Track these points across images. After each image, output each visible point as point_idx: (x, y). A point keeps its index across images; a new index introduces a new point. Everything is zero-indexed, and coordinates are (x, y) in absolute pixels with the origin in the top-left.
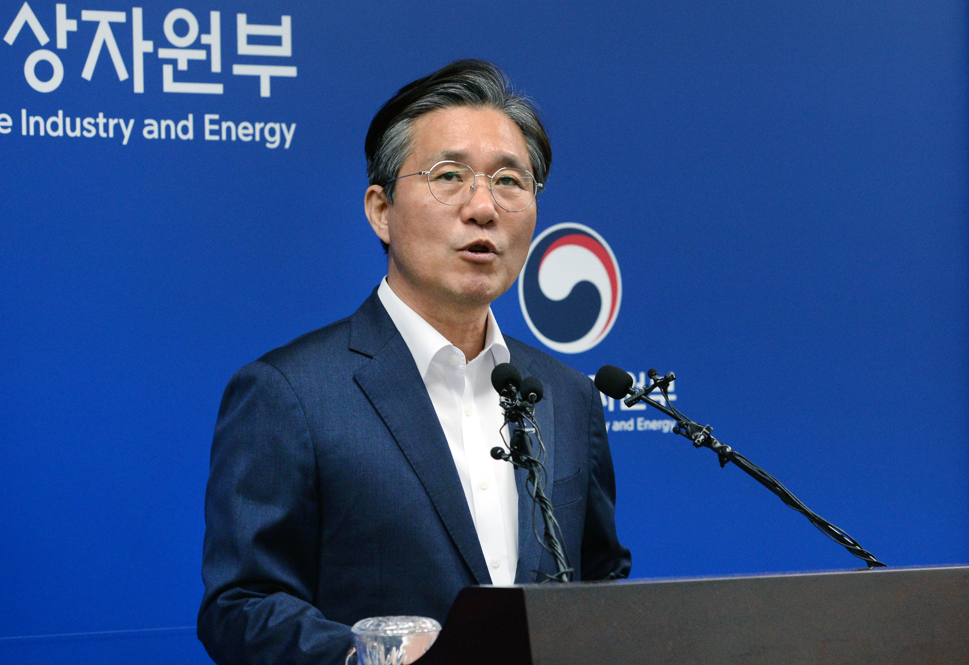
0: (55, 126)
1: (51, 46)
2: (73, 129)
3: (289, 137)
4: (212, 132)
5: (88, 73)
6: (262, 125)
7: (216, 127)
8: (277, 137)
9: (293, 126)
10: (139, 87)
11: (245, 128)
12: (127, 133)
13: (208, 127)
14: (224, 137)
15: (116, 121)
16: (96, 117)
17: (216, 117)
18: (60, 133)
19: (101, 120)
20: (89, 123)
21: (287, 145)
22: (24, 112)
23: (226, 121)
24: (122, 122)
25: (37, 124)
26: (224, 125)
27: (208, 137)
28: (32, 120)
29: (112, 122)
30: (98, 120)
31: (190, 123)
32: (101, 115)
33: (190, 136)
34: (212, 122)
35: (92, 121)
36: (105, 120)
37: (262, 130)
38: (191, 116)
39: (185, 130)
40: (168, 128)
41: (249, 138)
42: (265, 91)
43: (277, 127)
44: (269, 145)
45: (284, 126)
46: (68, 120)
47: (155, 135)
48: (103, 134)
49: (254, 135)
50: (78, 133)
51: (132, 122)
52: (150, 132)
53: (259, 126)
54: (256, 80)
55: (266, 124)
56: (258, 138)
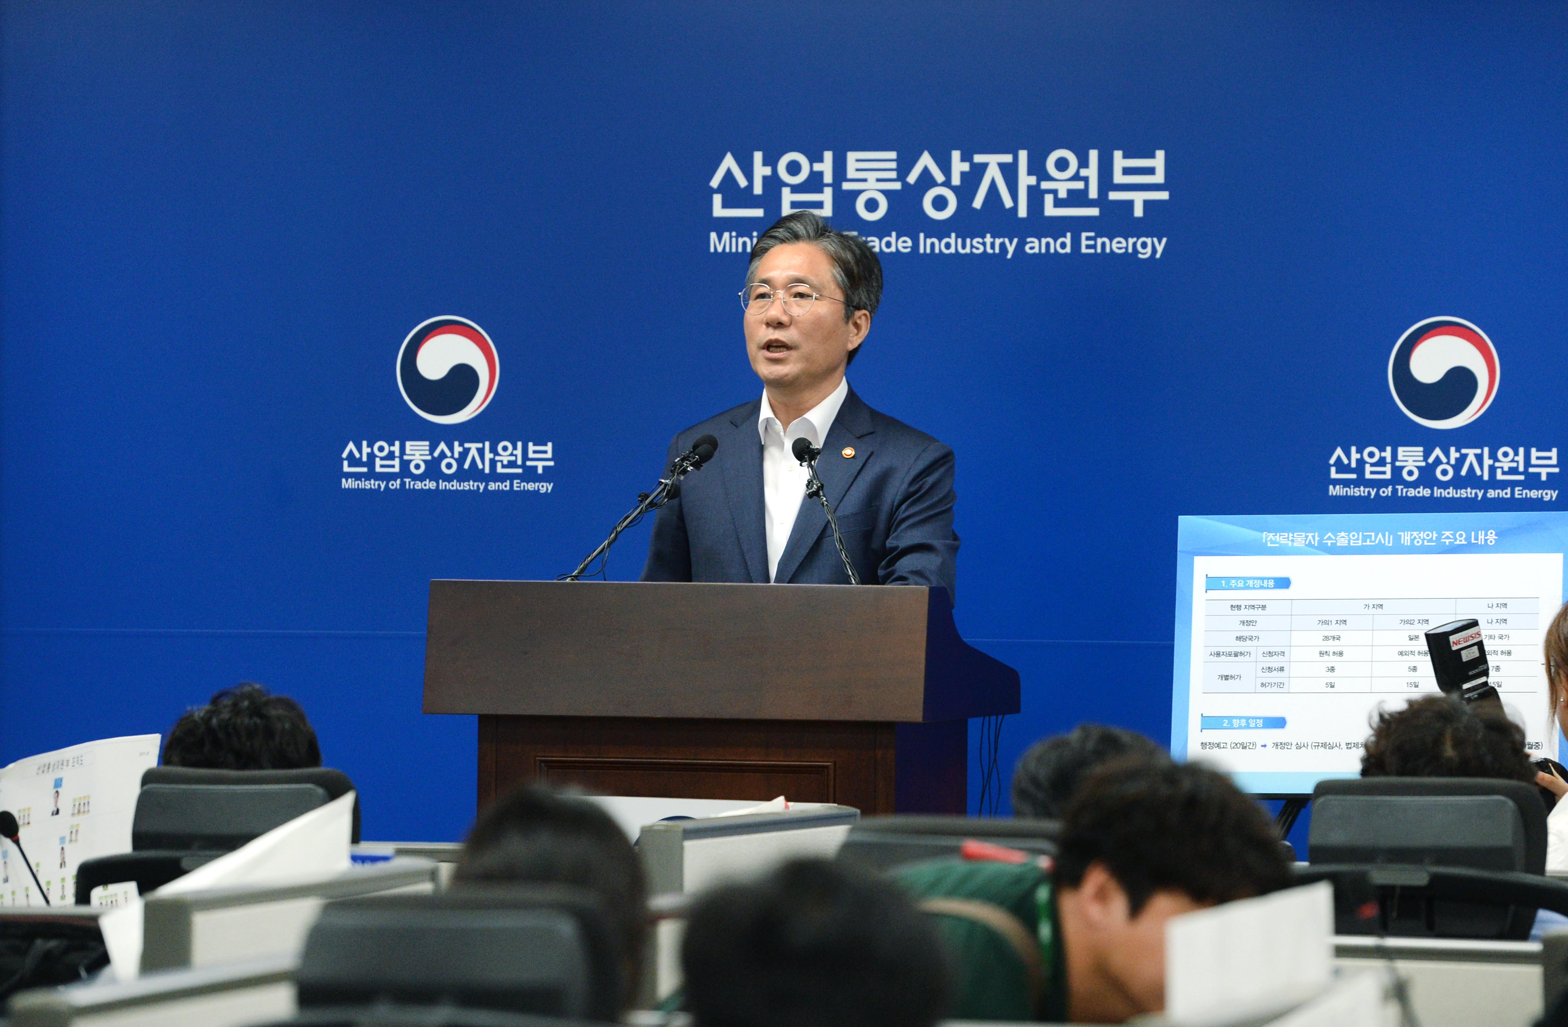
0: (948, 246)
1: (947, 184)
2: (964, 247)
3: (1160, 249)
4: (1088, 247)
5: (978, 203)
6: (1135, 239)
7: (1092, 242)
8: (1149, 250)
9: (1164, 240)
10: (1022, 212)
11: (1119, 242)
12: (1011, 249)
13: (1084, 243)
14: (1099, 250)
15: (1001, 240)
16: (983, 237)
17: (1092, 234)
18: (952, 250)
19: (988, 239)
20: (978, 242)
21: (1158, 256)
22: (922, 236)
23: (1101, 237)
24: (1007, 241)
25: (933, 245)
26: (1099, 241)
27: (1084, 250)
28: (929, 241)
29: (998, 241)
30: (986, 240)
31: (1068, 240)
32: (988, 236)
33: (1068, 250)
34: (1088, 238)
35: (980, 240)
36: (992, 240)
37: (1134, 244)
38: (1069, 235)
39: (1063, 246)
40: (1048, 244)
41: (1123, 251)
42: (1139, 212)
43: (1149, 241)
44: (1140, 256)
45: (1155, 240)
46: (960, 240)
47: (1036, 250)
48: (989, 251)
49: (1127, 248)
50: (968, 250)
51: (1015, 240)
52: (1032, 248)
53: (1131, 241)
54: (1130, 204)
55: (1138, 239)
56: (1130, 250)
